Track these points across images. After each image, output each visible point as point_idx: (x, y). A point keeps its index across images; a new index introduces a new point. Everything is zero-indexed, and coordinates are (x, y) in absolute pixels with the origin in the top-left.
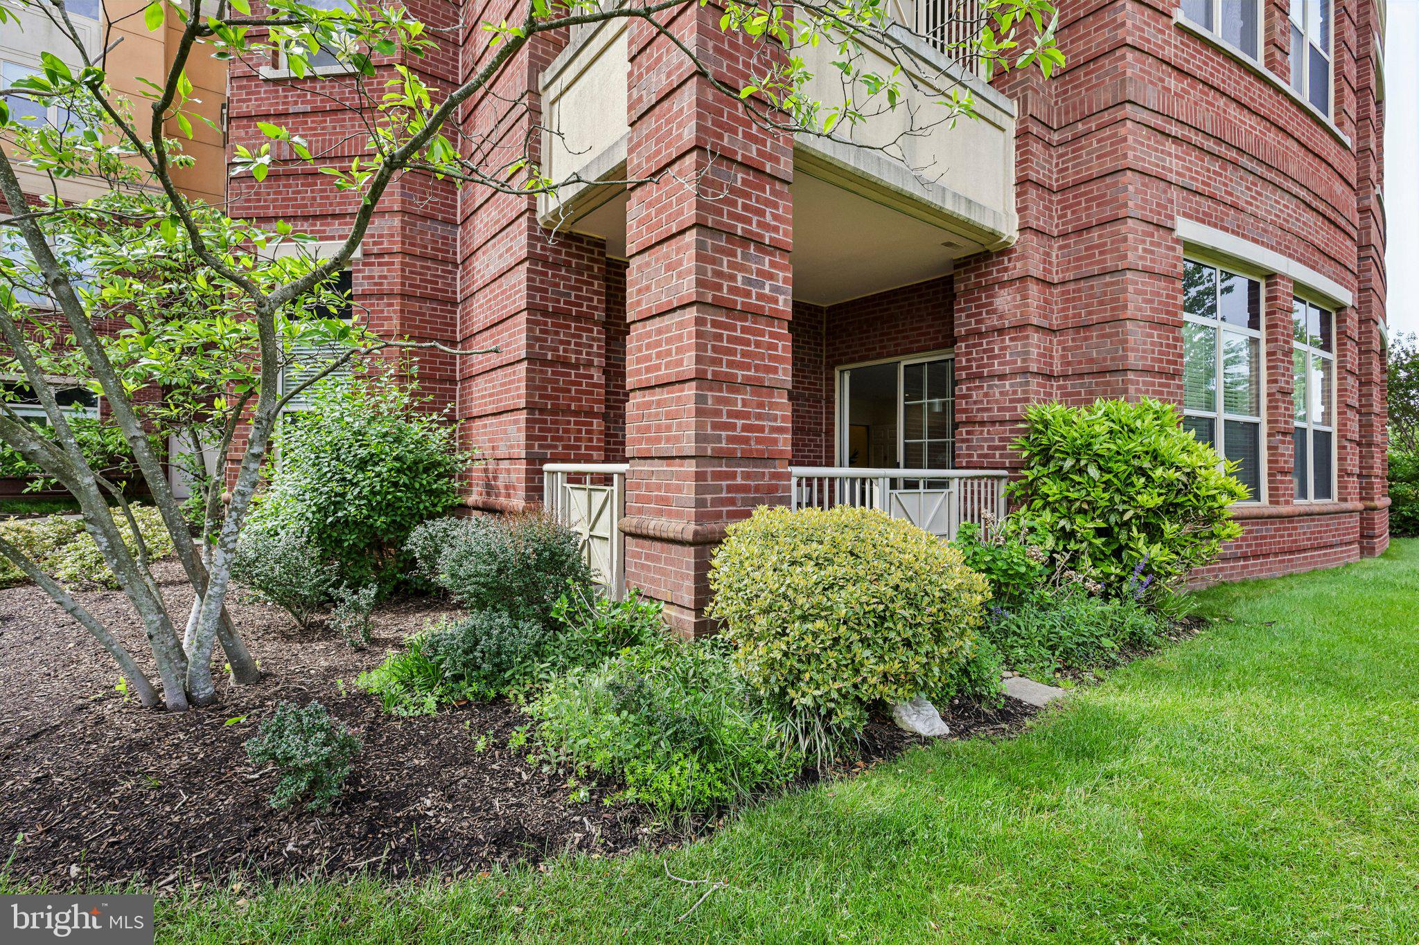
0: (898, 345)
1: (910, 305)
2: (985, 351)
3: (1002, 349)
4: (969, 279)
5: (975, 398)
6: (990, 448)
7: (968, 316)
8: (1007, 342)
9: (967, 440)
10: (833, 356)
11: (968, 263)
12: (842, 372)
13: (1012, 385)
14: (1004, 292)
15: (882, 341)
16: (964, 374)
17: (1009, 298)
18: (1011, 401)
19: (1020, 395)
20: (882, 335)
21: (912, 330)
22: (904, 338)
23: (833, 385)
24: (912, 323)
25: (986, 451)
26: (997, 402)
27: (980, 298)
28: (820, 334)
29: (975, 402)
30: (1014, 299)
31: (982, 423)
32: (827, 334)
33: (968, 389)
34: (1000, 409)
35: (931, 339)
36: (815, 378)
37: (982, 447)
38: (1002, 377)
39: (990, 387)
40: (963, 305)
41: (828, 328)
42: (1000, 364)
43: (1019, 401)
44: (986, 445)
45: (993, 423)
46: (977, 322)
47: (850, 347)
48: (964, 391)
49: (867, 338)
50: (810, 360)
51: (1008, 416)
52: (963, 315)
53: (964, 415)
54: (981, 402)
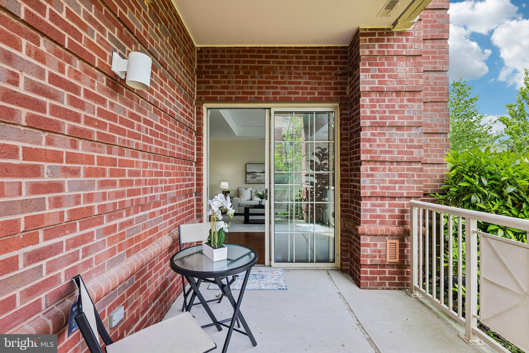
0: (278, 93)
1: (289, 63)
2: (387, 106)
3: (401, 107)
4: (374, 47)
5: (378, 142)
6: (391, 182)
7: (372, 77)
8: (405, 103)
9: (372, 175)
11: (374, 34)
12: (208, 109)
13: (409, 135)
14: (403, 63)
15: (260, 88)
16: (369, 123)
17: (407, 69)
18: (409, 147)
19: (415, 143)
21: (290, 83)
22: (283, 88)
23: (203, 120)
24: (290, 78)
25: (388, 184)
26: (397, 146)
27: (383, 64)
29: (378, 146)
30: (411, 70)
31: (383, 162)
33: (373, 134)
34: (399, 152)
35: (309, 93)
37: (384, 181)
38: (399, 128)
39: (391, 135)
40: (367, 67)
42: (400, 118)
43: (415, 147)
45: (392, 162)
46: (381, 83)
48: (368, 136)
49: (245, 82)
51: (405, 158)
52: (368, 74)
53: (369, 155)
54: (384, 145)
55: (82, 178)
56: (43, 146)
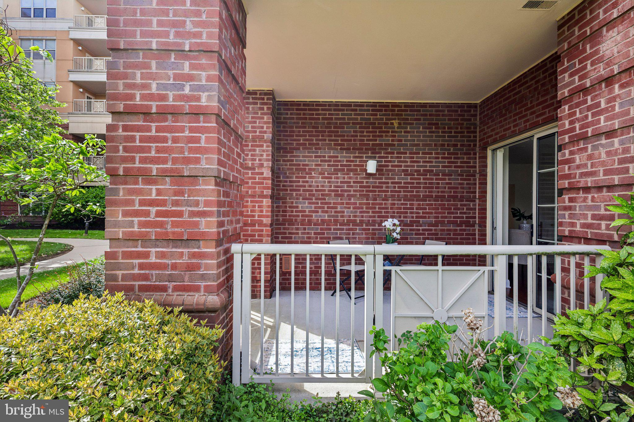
1: (537, 82)
2: (589, 108)
3: (610, 101)
4: (573, 34)
5: (578, 162)
6: (594, 217)
7: (571, 75)
8: (617, 91)
9: (569, 208)
10: (483, 139)
12: (494, 150)
13: (622, 143)
14: (613, 33)
15: (515, 120)
16: (567, 138)
17: (619, 37)
18: (622, 162)
20: (515, 115)
23: (486, 162)
24: (538, 99)
25: (590, 221)
26: (603, 164)
27: (584, 50)
28: (475, 124)
29: (578, 167)
30: (627, 36)
31: (587, 190)
32: (481, 123)
33: (571, 153)
34: (607, 173)
36: (469, 158)
37: (585, 216)
38: (610, 134)
39: (595, 148)
40: (566, 65)
41: (480, 119)
42: (608, 119)
44: (590, 213)
46: (581, 78)
47: (492, 130)
48: (567, 156)
49: (505, 120)
50: (462, 145)
51: (617, 180)
52: (566, 75)
53: (567, 182)
54: (585, 165)
55: (352, 209)
56: (339, 201)
